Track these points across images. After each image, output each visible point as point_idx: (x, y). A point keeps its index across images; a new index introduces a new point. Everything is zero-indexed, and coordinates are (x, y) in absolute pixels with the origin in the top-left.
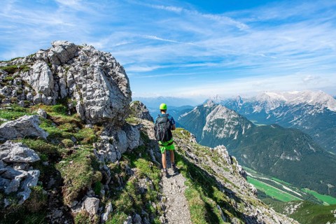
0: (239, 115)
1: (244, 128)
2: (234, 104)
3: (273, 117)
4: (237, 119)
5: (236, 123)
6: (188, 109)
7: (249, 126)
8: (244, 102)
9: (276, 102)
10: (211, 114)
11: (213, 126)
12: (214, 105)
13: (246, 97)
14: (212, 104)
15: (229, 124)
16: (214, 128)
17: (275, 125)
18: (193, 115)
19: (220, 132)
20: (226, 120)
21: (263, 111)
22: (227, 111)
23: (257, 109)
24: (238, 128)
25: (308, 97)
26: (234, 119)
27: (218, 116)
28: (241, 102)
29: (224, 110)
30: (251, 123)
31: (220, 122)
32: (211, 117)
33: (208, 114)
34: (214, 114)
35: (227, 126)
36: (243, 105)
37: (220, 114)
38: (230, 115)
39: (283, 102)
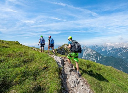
0: (97, 52)
1: (99, 57)
2: (94, 48)
3: (110, 53)
4: (96, 54)
5: (96, 55)
7: (101, 57)
8: (98, 47)
9: (111, 47)
10: (85, 52)
12: (86, 48)
13: (99, 45)
15: (93, 56)
16: (87, 58)
17: (111, 56)
19: (89, 59)
20: (91, 54)
21: (106, 51)
22: (92, 51)
24: (96, 57)
25: (123, 45)
26: (95, 54)
27: (88, 52)
29: (90, 50)
30: (101, 55)
31: (89, 55)
32: (85, 53)
34: (86, 52)
35: (92, 56)
37: (89, 52)
38: (93, 52)
39: (114, 47)
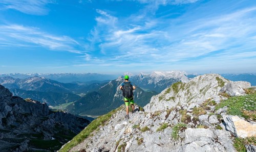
6: (106, 82)
11: (120, 93)
14: (121, 79)
18: (108, 86)
23: (150, 82)
28: (142, 77)
33: (119, 85)
36: (143, 79)
